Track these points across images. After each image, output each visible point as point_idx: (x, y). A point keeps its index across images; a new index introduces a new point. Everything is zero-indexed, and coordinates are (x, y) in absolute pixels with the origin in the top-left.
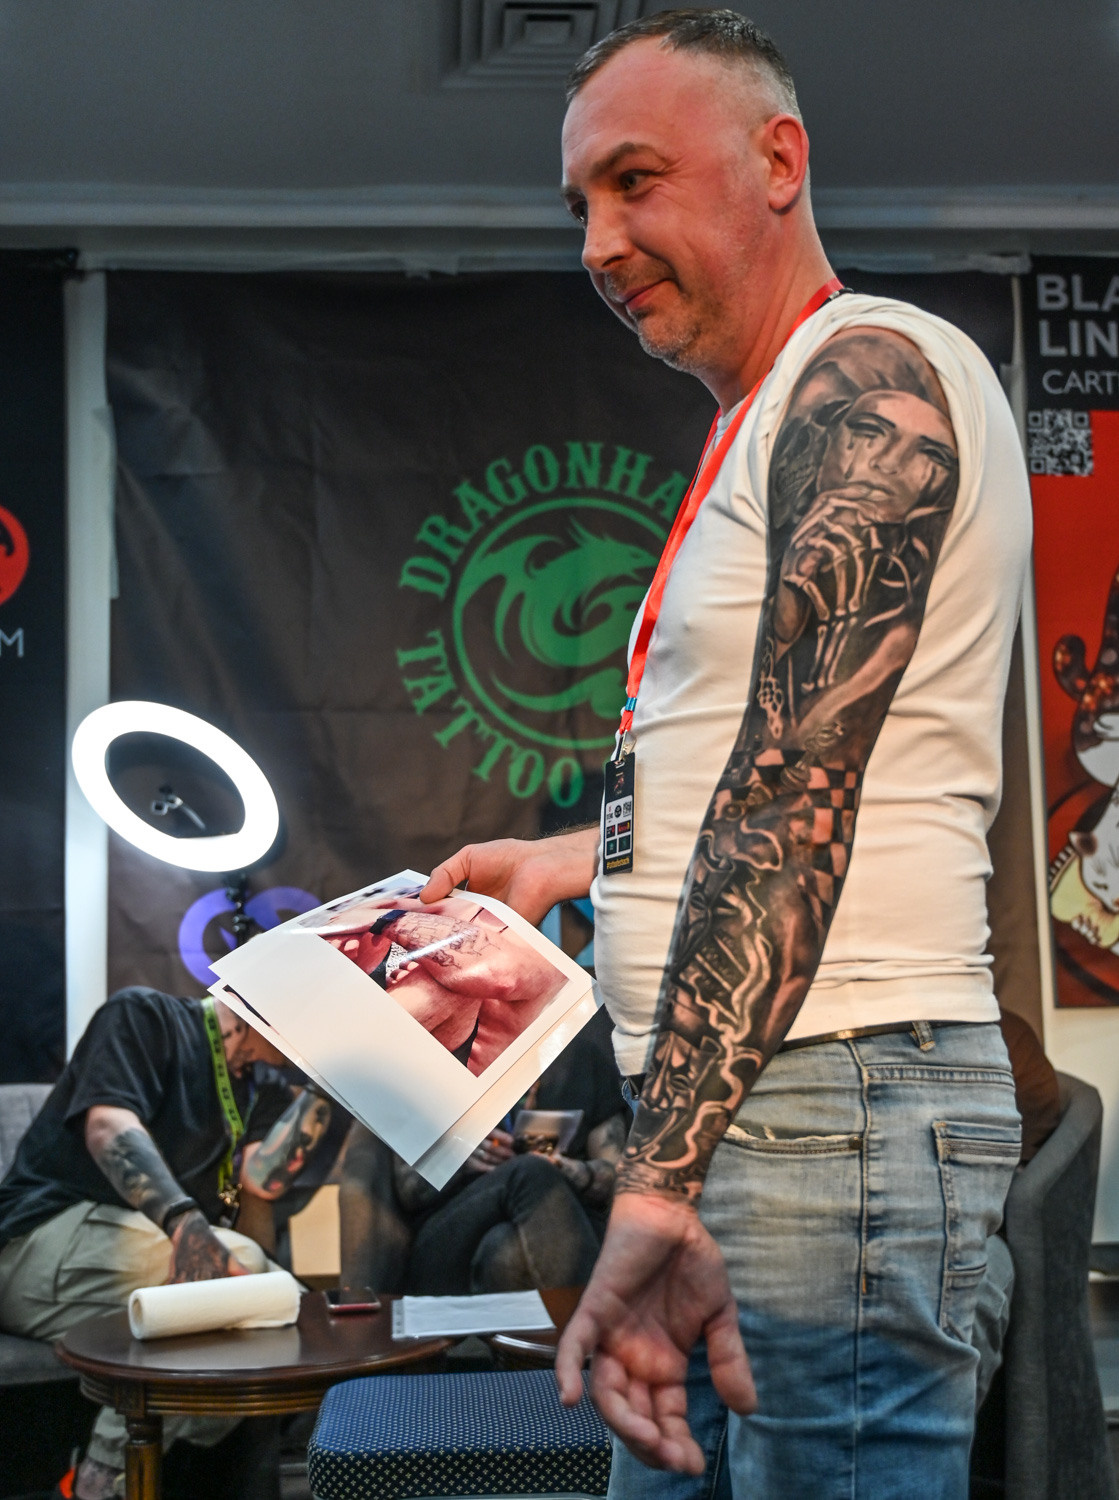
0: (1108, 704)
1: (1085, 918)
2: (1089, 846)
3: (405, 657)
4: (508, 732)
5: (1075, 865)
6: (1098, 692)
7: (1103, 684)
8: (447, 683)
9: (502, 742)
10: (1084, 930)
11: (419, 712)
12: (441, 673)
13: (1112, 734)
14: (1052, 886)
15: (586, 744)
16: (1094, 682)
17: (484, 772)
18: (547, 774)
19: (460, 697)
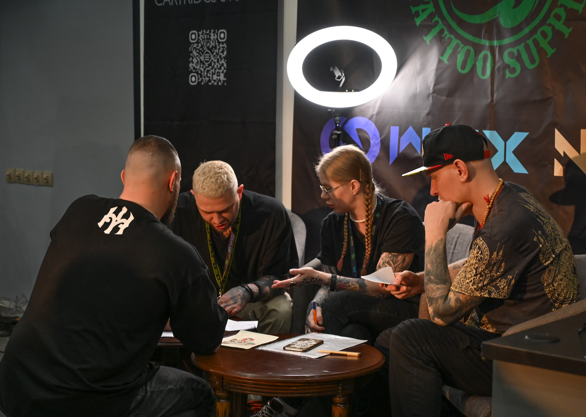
8: (431, 8)
9: (455, 42)
11: (417, 25)
12: (429, 2)
15: (495, 43)
17: (445, 58)
18: (475, 61)
19: (437, 16)
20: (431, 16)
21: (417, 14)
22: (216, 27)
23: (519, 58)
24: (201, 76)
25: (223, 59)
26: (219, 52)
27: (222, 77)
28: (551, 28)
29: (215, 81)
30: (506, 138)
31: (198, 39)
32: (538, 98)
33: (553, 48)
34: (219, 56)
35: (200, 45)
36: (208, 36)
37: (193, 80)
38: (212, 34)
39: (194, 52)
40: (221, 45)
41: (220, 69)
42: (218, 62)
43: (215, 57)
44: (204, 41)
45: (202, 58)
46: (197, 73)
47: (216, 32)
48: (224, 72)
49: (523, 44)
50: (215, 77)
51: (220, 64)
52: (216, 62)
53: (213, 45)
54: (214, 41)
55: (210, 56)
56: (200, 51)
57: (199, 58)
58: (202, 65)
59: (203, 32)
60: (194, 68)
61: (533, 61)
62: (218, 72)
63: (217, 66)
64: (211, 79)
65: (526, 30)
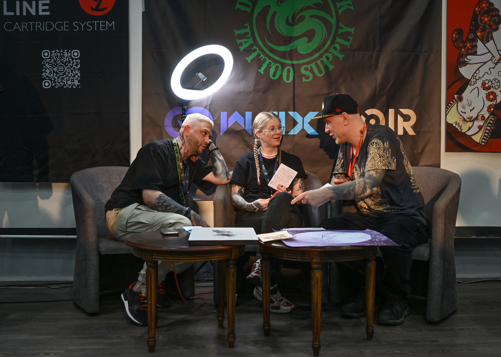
0: (470, 52)
1: (458, 123)
2: (461, 99)
3: (237, 32)
4: (270, 58)
5: (456, 105)
6: (467, 48)
7: (468, 45)
8: (251, 41)
9: (268, 61)
10: (457, 127)
11: (241, 51)
12: (249, 38)
13: (470, 62)
14: (447, 113)
15: (295, 62)
16: (465, 44)
17: (262, 71)
18: (282, 72)
19: (255, 46)
20: (252, 45)
21: (241, 44)
22: (70, 48)
23: (312, 71)
24: (55, 82)
25: (77, 70)
26: (72, 65)
27: (76, 83)
28: (331, 54)
29: (69, 85)
30: (303, 116)
31: (51, 56)
32: (325, 93)
33: (333, 66)
34: (72, 68)
35: (53, 60)
36: (62, 54)
37: (46, 85)
38: (65, 53)
39: (47, 65)
40: (75, 61)
41: (74, 76)
42: (72, 71)
43: (69, 69)
44: (57, 57)
45: (55, 69)
46: (51, 80)
47: (70, 52)
48: (78, 79)
49: (314, 63)
50: (69, 83)
51: (74, 73)
52: (70, 72)
53: (67, 61)
54: (68, 57)
55: (64, 68)
56: (52, 64)
57: (52, 69)
58: (55, 74)
59: (56, 52)
60: (47, 76)
61: (320, 72)
62: (72, 79)
63: (71, 75)
64: (66, 84)
65: (316, 55)
